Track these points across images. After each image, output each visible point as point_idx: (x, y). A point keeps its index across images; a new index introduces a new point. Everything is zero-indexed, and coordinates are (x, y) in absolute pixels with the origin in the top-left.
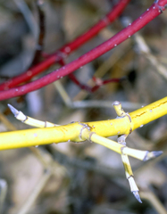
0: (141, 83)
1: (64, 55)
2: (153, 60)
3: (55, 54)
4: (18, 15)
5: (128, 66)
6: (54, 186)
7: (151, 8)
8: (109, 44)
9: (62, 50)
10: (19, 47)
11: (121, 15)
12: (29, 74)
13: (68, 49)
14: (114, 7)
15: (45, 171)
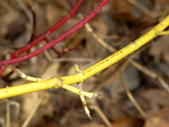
0: (89, 45)
1: (47, 36)
2: (95, 35)
3: (42, 35)
4: (23, 12)
5: (81, 37)
6: (45, 102)
7: (92, 11)
8: (71, 31)
9: (46, 33)
10: (24, 29)
11: (76, 13)
12: (29, 46)
13: (49, 32)
14: (73, 8)
15: (39, 97)
